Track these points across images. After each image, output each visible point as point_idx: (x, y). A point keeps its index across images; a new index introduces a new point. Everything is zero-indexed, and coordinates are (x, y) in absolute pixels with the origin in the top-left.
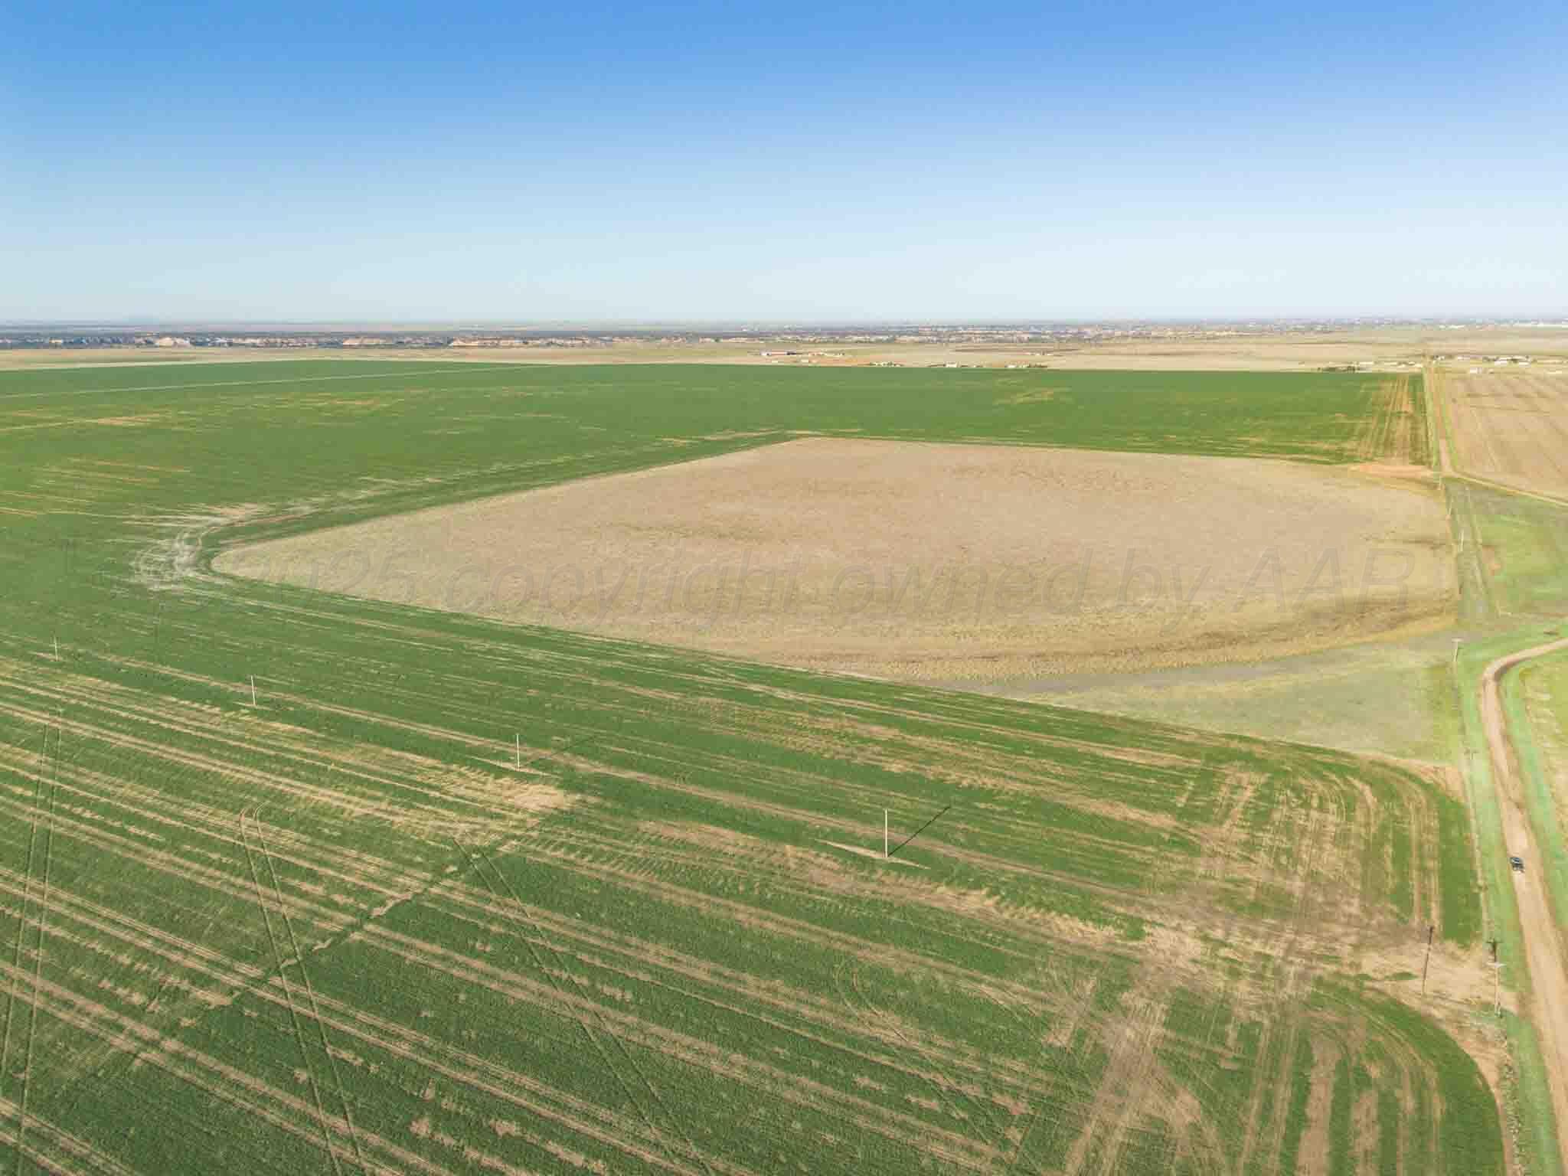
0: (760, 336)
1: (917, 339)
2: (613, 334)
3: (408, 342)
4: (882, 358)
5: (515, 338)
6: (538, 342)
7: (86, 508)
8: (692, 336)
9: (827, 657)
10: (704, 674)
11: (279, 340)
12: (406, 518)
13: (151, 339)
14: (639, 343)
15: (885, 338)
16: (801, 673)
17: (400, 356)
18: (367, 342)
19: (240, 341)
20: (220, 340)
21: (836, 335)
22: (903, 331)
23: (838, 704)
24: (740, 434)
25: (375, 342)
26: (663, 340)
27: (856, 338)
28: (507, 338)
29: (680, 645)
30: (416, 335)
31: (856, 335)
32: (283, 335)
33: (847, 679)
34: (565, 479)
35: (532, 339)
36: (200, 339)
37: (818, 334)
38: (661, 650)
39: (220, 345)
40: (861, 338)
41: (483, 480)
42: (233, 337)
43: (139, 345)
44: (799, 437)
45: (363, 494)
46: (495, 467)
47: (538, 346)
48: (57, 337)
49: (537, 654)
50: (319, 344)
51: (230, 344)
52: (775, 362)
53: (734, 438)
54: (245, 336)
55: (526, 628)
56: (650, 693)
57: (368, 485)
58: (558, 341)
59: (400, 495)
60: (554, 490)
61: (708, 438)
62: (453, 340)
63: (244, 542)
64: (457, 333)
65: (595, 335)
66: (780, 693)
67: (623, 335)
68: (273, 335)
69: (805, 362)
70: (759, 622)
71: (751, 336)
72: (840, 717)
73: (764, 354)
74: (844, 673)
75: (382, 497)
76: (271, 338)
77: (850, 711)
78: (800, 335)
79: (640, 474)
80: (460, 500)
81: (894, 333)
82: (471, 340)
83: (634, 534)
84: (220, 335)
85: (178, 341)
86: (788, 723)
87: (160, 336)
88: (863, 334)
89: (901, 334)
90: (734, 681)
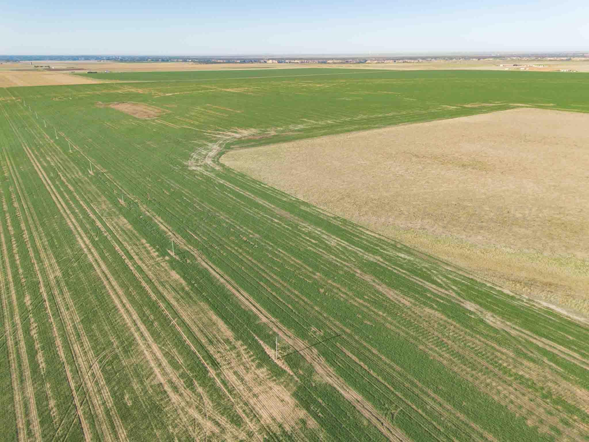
0: (501, 57)
1: (583, 59)
2: (432, 58)
3: (351, 61)
4: (564, 68)
5: (391, 59)
6: (400, 61)
7: (197, 126)
8: (467, 58)
9: (531, 283)
10: (434, 282)
11: (306, 61)
12: (310, 141)
13: (266, 61)
14: (442, 61)
15: (565, 58)
16: (508, 296)
17: (344, 67)
18: (335, 61)
19: (293, 61)
20: (287, 61)
21: (539, 57)
22: (575, 55)
23: (541, 345)
24: (483, 105)
25: (338, 61)
26: (454, 60)
27: (549, 59)
28: (387, 60)
29: (422, 249)
30: (353, 59)
31: (549, 57)
32: (307, 59)
33: (547, 312)
34: (390, 124)
35: (397, 60)
36: (280, 61)
37: (529, 57)
38: (408, 251)
39: (287, 63)
40: (552, 59)
41: (352, 123)
42: (291, 60)
43: (263, 63)
44: (518, 107)
45: (301, 127)
46: (360, 116)
47: (400, 63)
48: (238, 59)
49: (333, 241)
50: (319, 63)
51: (290, 62)
52: (506, 69)
53: (482, 106)
54: (294, 59)
55: (335, 218)
56: (392, 294)
57: (303, 122)
58: (409, 61)
59: (316, 128)
60: (381, 131)
61: (466, 106)
62: (366, 61)
63: (240, 147)
64: (369, 58)
65: (424, 58)
66: (489, 318)
67: (436, 58)
68: (305, 59)
69: (522, 69)
70: (480, 237)
71: (495, 57)
72: (542, 364)
73: (501, 65)
74: (545, 304)
75: (307, 129)
76: (303, 60)
77: (553, 358)
78: (521, 57)
79: (427, 124)
80: (338, 133)
81: (571, 56)
82: (374, 61)
83: (414, 159)
84: (287, 59)
85: (274, 61)
86: (494, 362)
87: (268, 60)
88: (552, 57)
89: (574, 57)
90: (454, 294)
